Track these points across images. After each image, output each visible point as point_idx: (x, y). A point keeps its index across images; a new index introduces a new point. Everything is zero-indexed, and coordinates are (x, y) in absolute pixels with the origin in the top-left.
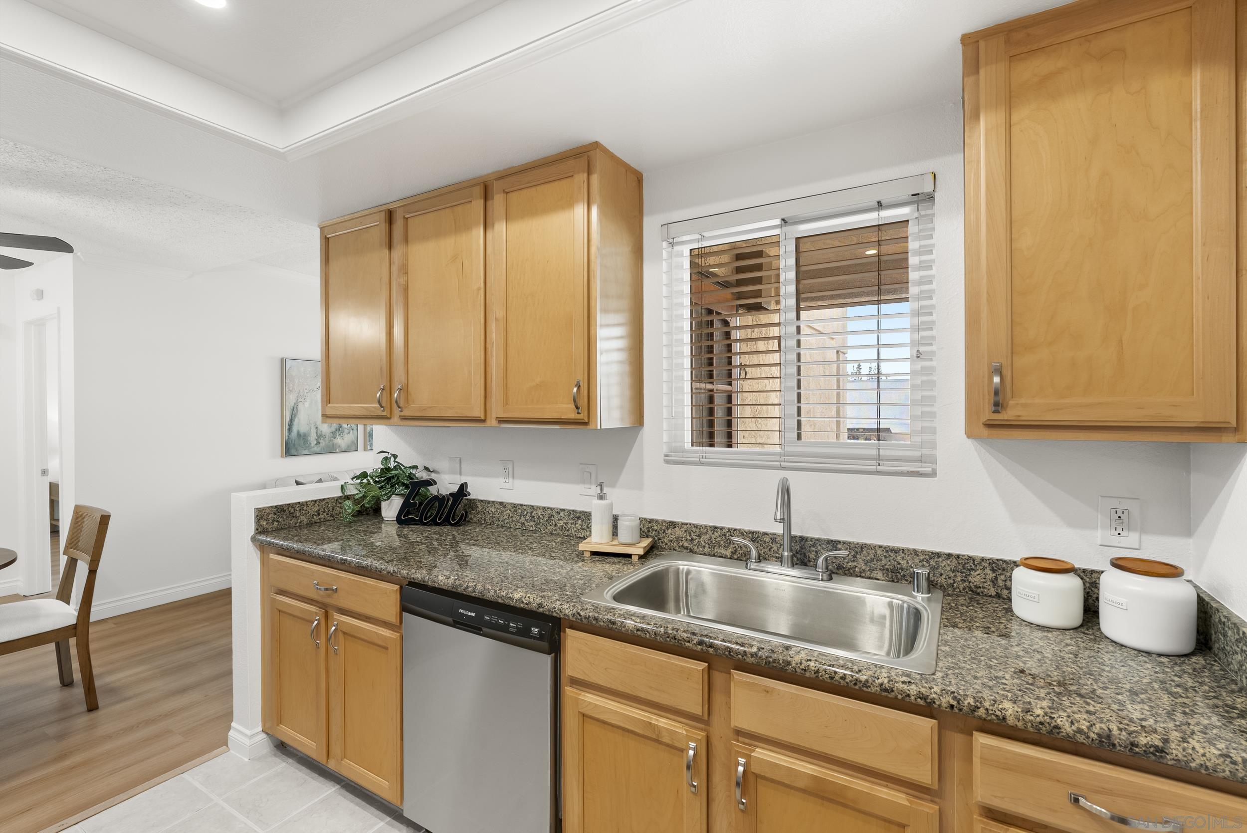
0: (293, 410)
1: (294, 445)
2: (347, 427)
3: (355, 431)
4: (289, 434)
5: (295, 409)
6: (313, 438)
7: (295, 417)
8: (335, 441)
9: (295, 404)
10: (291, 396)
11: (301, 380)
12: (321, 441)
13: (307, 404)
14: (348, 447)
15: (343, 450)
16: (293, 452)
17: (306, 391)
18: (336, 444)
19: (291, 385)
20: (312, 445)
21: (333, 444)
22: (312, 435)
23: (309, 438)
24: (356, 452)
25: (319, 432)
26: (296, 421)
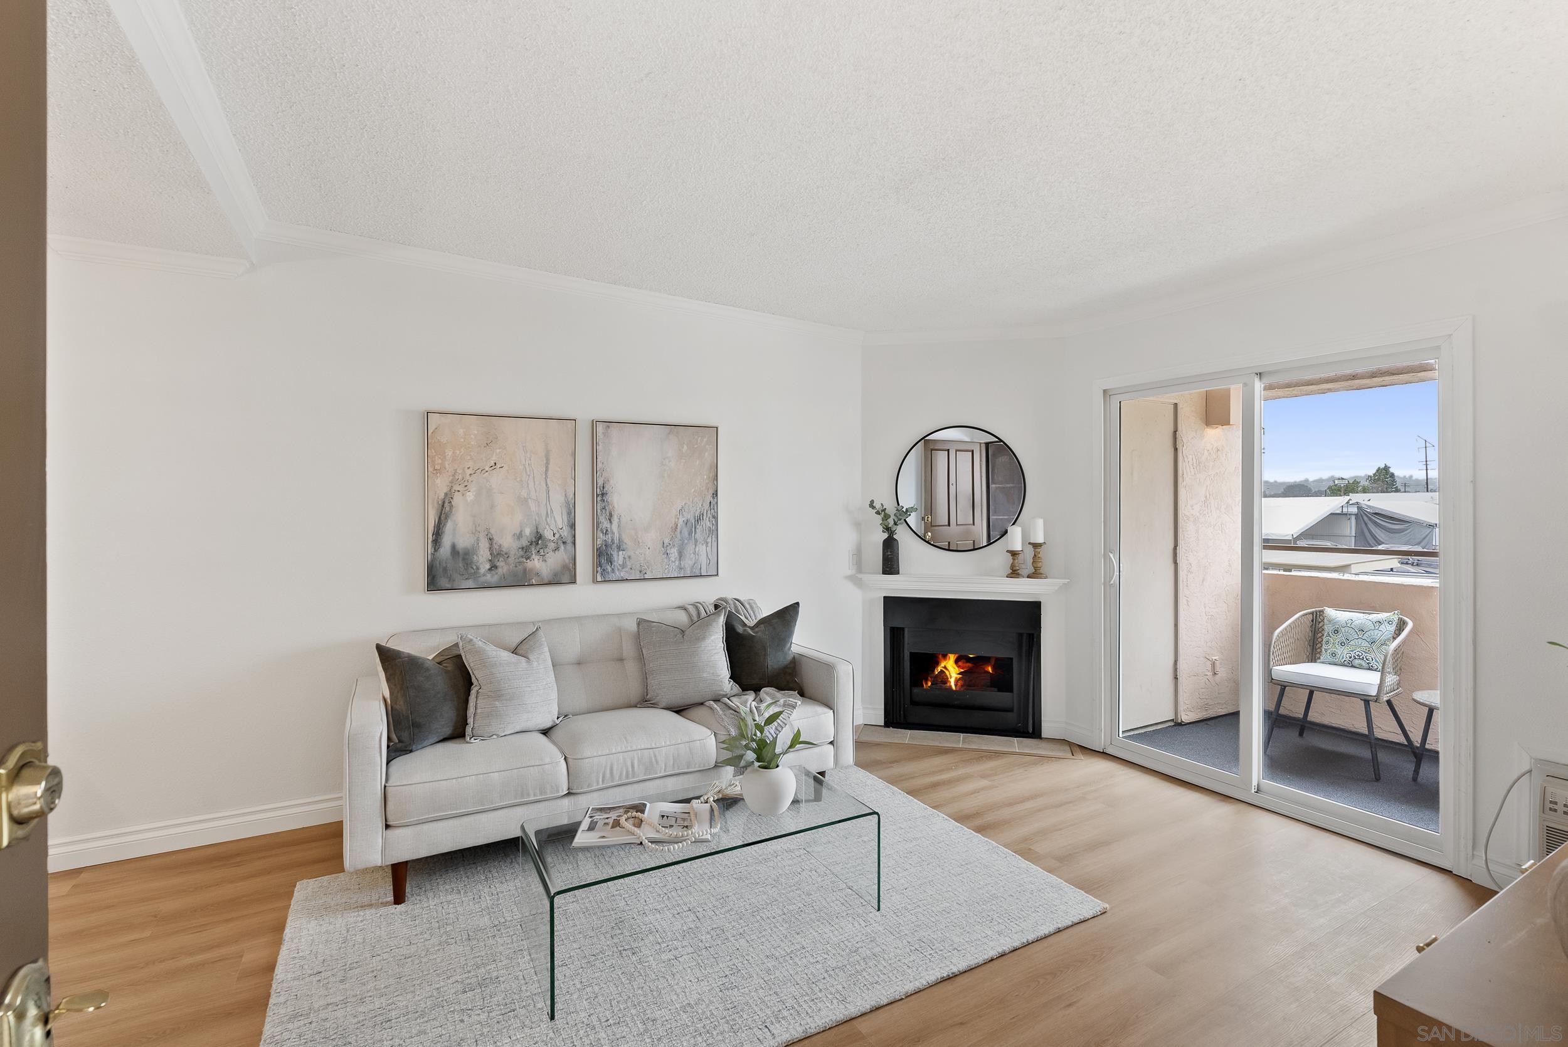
0: (443, 506)
1: (445, 570)
2: (552, 538)
3: (570, 546)
4: (436, 550)
5: (446, 505)
6: (482, 558)
7: (446, 518)
8: (529, 564)
9: (446, 494)
10: (438, 481)
11: (458, 452)
12: (500, 564)
13: (470, 496)
14: (555, 575)
15: (545, 582)
16: (443, 582)
17: (469, 472)
18: (531, 570)
19: (440, 461)
20: (482, 571)
21: (525, 570)
22: (482, 553)
23: (475, 557)
24: (572, 586)
25: (495, 546)
26: (449, 527)
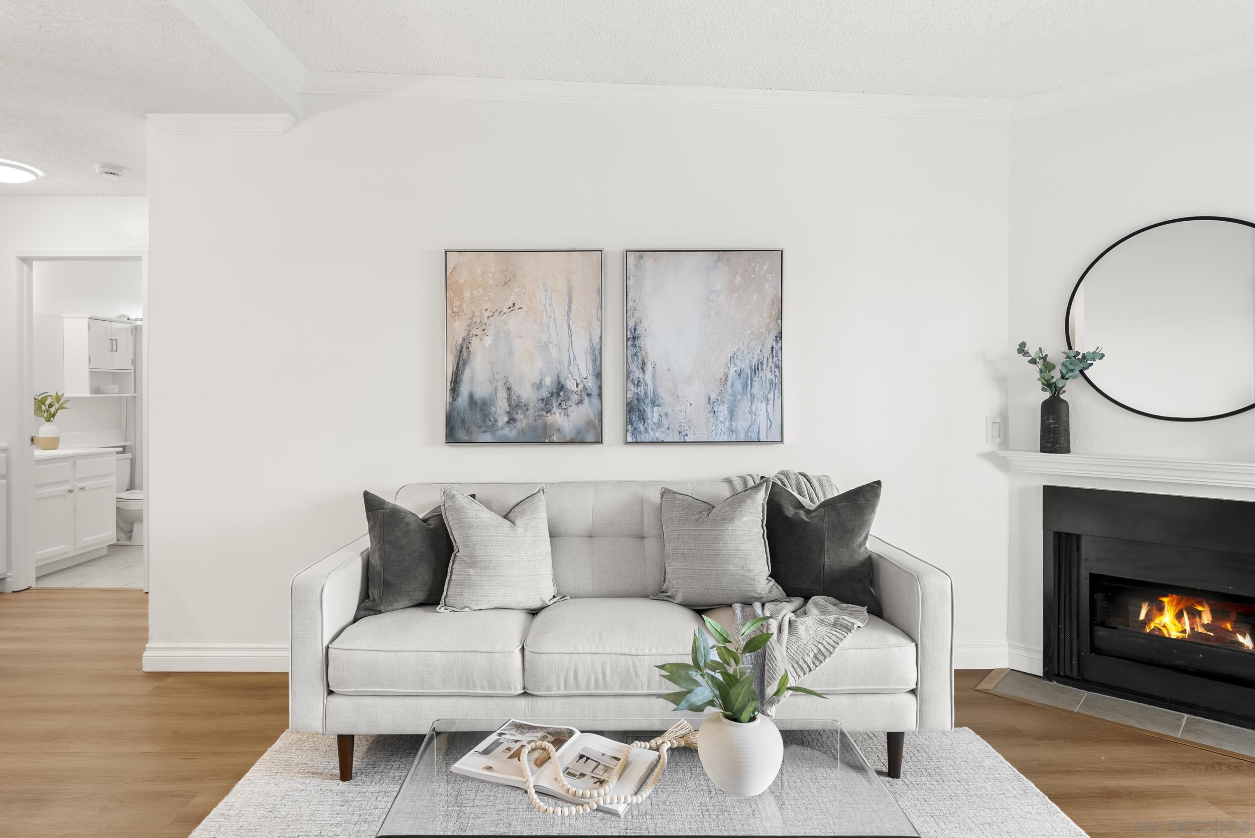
0: (461, 352)
1: (463, 421)
2: (576, 389)
3: (595, 399)
4: (454, 400)
5: (464, 350)
6: (500, 408)
7: (464, 366)
8: (550, 418)
9: (464, 339)
10: (456, 325)
11: (476, 293)
12: (519, 416)
13: (488, 341)
14: (579, 432)
15: (568, 439)
16: (461, 434)
17: (487, 314)
18: (552, 425)
19: (458, 303)
20: (500, 424)
21: (545, 426)
22: (500, 403)
23: (493, 408)
24: (598, 446)
25: (514, 397)
26: (466, 375)
